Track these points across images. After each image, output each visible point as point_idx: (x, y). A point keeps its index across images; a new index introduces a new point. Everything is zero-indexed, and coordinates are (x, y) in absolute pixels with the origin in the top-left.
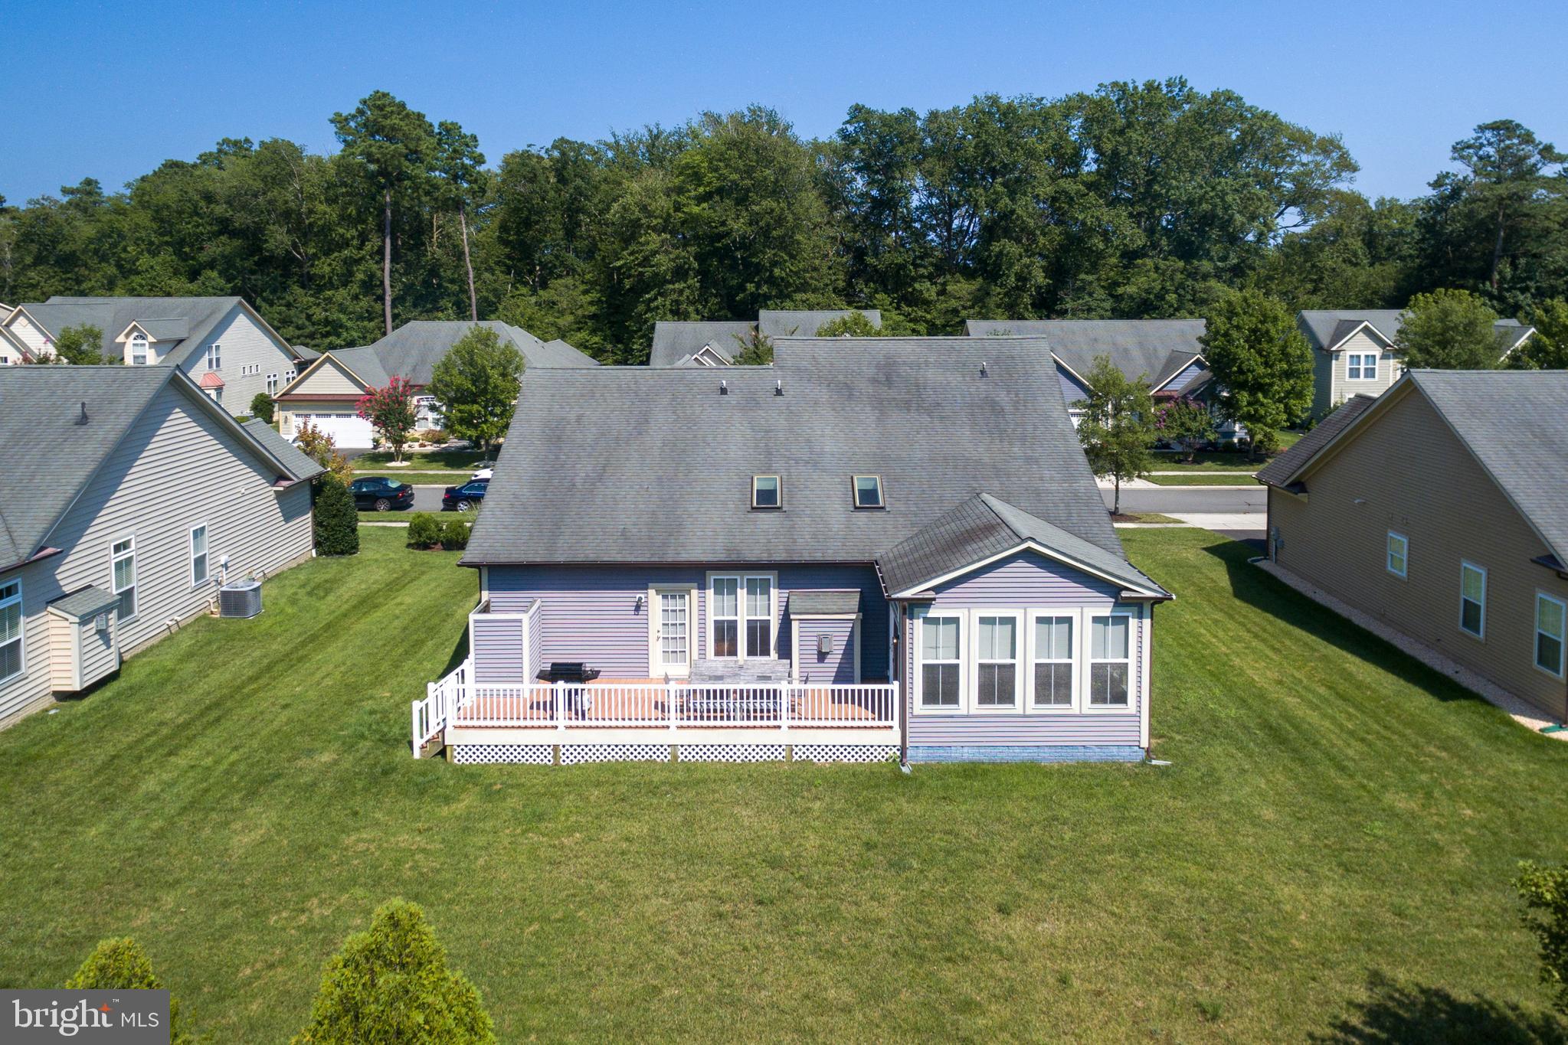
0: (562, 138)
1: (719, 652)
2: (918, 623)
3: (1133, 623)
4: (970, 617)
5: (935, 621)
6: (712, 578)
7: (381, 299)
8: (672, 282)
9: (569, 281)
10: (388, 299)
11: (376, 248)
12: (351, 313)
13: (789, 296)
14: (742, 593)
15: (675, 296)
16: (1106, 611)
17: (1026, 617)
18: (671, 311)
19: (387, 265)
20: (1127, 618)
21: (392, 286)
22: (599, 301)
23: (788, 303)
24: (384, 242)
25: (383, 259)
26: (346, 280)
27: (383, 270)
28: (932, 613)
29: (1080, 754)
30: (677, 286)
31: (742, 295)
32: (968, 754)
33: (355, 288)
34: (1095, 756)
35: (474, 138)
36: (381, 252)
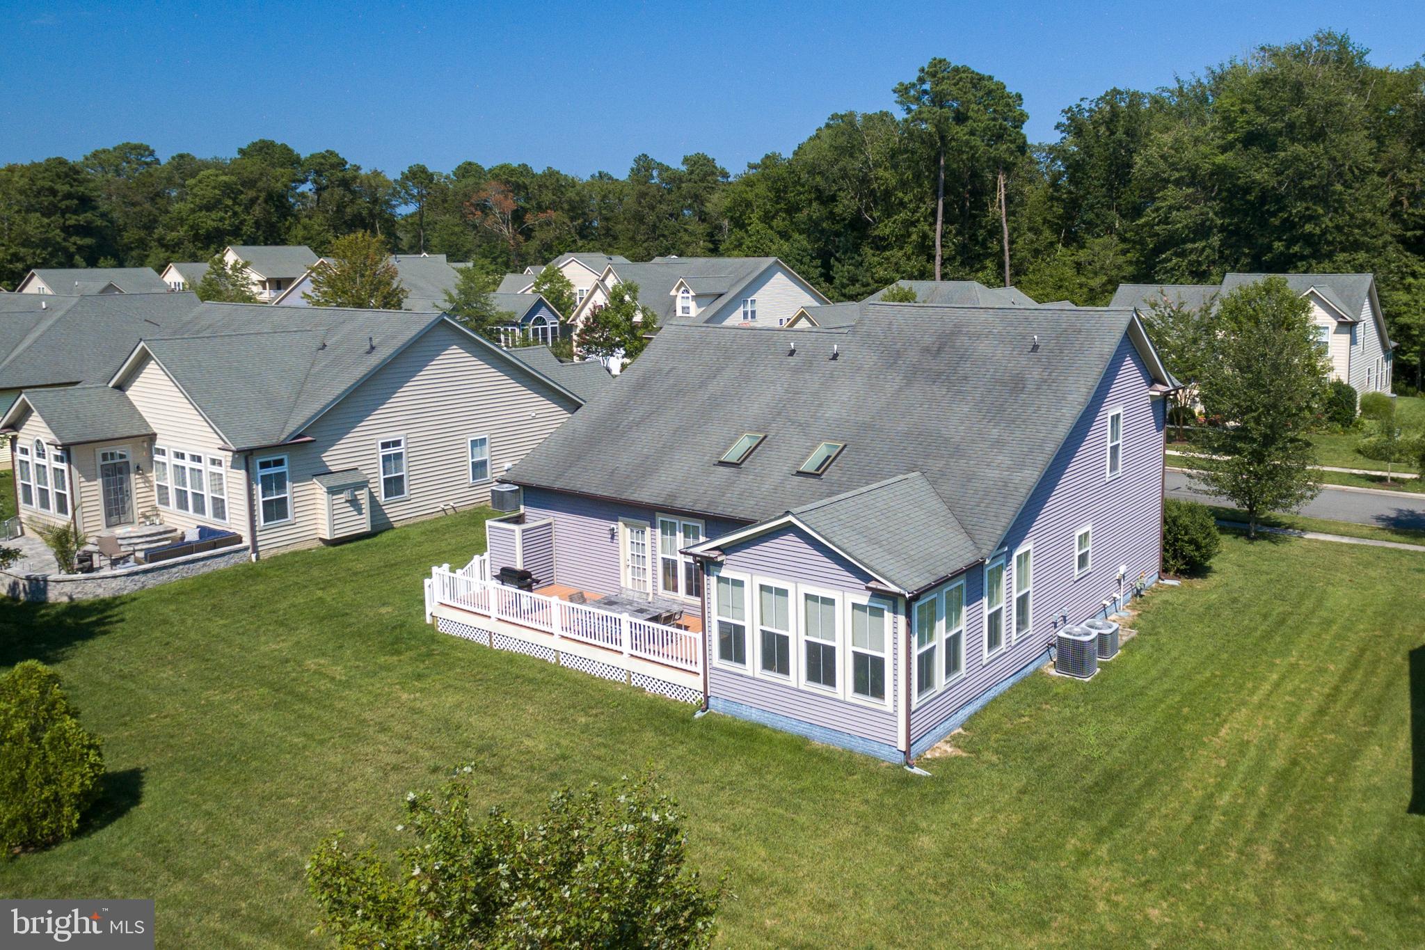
0: (1115, 90)
1: (666, 587)
2: (713, 580)
3: (888, 616)
4: (752, 582)
5: (725, 580)
6: (660, 519)
7: (931, 258)
8: (1194, 241)
9: (1106, 239)
10: (938, 259)
11: (929, 210)
12: (904, 272)
13: (1330, 256)
14: (680, 536)
15: (1193, 257)
16: (864, 599)
17: (797, 591)
18: (1191, 273)
19: (939, 226)
20: (883, 610)
21: (942, 246)
22: (1138, 262)
23: (1326, 264)
24: (937, 205)
25: (935, 222)
26: (902, 240)
27: (935, 231)
28: (724, 573)
29: (847, 742)
30: (1198, 245)
31: (1270, 255)
32: (755, 716)
33: (909, 249)
34: (860, 747)
35: (1019, 97)
36: (934, 213)
